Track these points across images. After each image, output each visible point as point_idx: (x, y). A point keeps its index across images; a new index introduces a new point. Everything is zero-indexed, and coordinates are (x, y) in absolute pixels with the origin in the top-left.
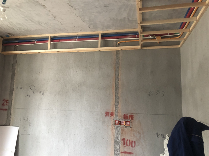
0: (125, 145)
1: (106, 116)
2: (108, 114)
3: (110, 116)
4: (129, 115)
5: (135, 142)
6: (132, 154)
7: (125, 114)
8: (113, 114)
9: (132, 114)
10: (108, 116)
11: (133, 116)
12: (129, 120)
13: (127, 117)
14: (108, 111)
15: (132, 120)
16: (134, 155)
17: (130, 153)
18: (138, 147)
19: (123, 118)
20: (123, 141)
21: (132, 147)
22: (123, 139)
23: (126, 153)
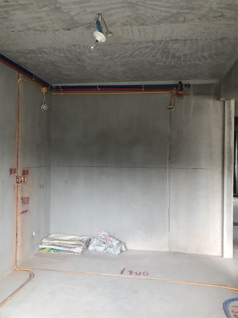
0: (23, 205)
1: (10, 174)
2: (12, 171)
3: (14, 174)
4: (26, 169)
5: (29, 198)
6: (27, 212)
7: (24, 169)
8: (16, 171)
9: (28, 168)
10: (12, 174)
11: (28, 170)
12: (26, 176)
13: (25, 173)
14: (11, 168)
15: (27, 175)
16: (28, 212)
17: (26, 211)
18: (31, 202)
19: (22, 174)
20: (22, 200)
21: (27, 204)
22: (22, 198)
23: (24, 212)
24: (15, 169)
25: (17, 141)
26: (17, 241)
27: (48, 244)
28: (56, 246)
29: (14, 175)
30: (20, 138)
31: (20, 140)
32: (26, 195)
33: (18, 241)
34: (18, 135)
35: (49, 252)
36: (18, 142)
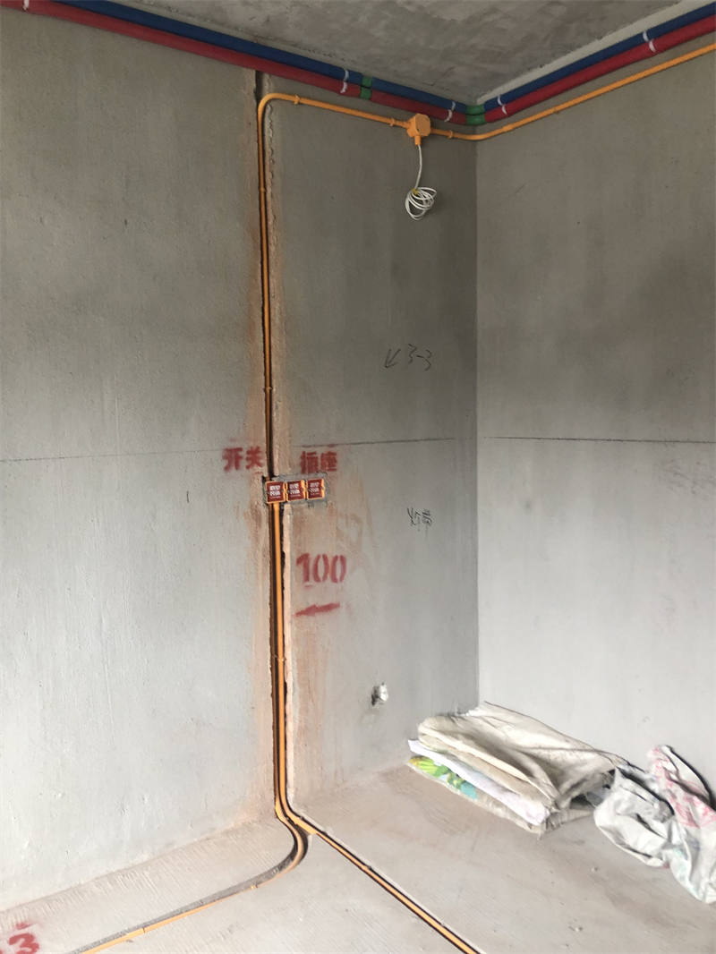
0: (312, 581)
1: (227, 468)
2: (238, 458)
4: (320, 451)
5: (343, 559)
6: (334, 611)
7: (308, 450)
9: (332, 446)
10: (237, 467)
11: (335, 454)
13: (315, 464)
15: (329, 473)
16: (341, 612)
17: (328, 608)
18: (354, 576)
19: (300, 469)
20: (301, 567)
21: (334, 581)
22: (303, 559)
23: (313, 611)
24: (254, 452)
29: (250, 471)
35: (436, 779)
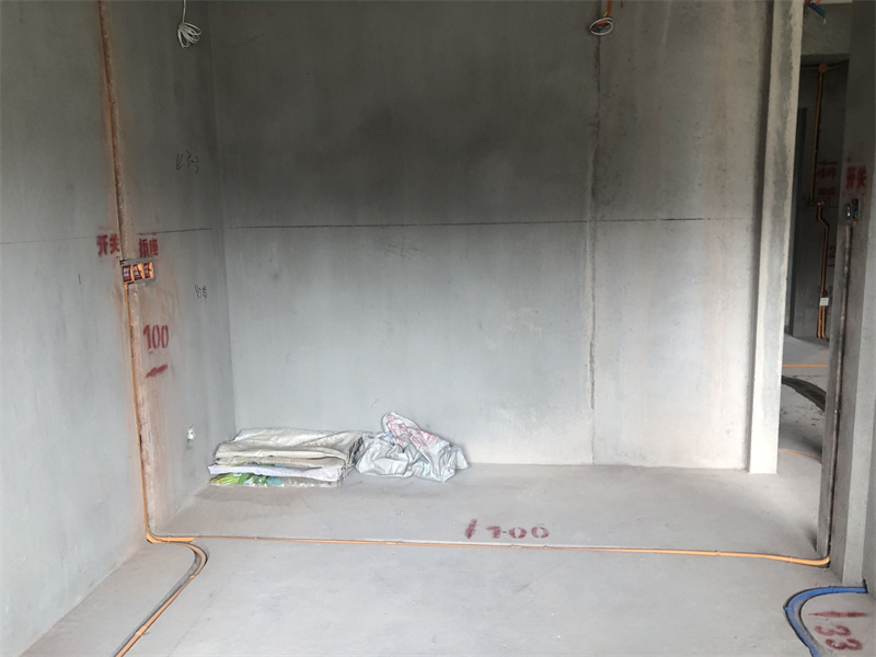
0: (152, 349)
1: (100, 253)
2: (106, 244)
3: (112, 252)
4: (149, 238)
7: (143, 238)
8: (117, 244)
9: (154, 234)
10: (106, 253)
12: (150, 259)
13: (147, 249)
14: (103, 233)
15: (155, 257)
16: (168, 371)
17: (163, 368)
18: (173, 342)
19: (139, 253)
20: (146, 336)
21: (163, 346)
22: (146, 330)
23: (154, 372)
24: (114, 239)
25: (111, 144)
26: (144, 458)
27: (235, 462)
28: (261, 465)
29: (113, 256)
30: (118, 133)
31: (119, 141)
32: (156, 320)
33: (148, 458)
34: (113, 123)
35: (240, 485)
36: (114, 147)
